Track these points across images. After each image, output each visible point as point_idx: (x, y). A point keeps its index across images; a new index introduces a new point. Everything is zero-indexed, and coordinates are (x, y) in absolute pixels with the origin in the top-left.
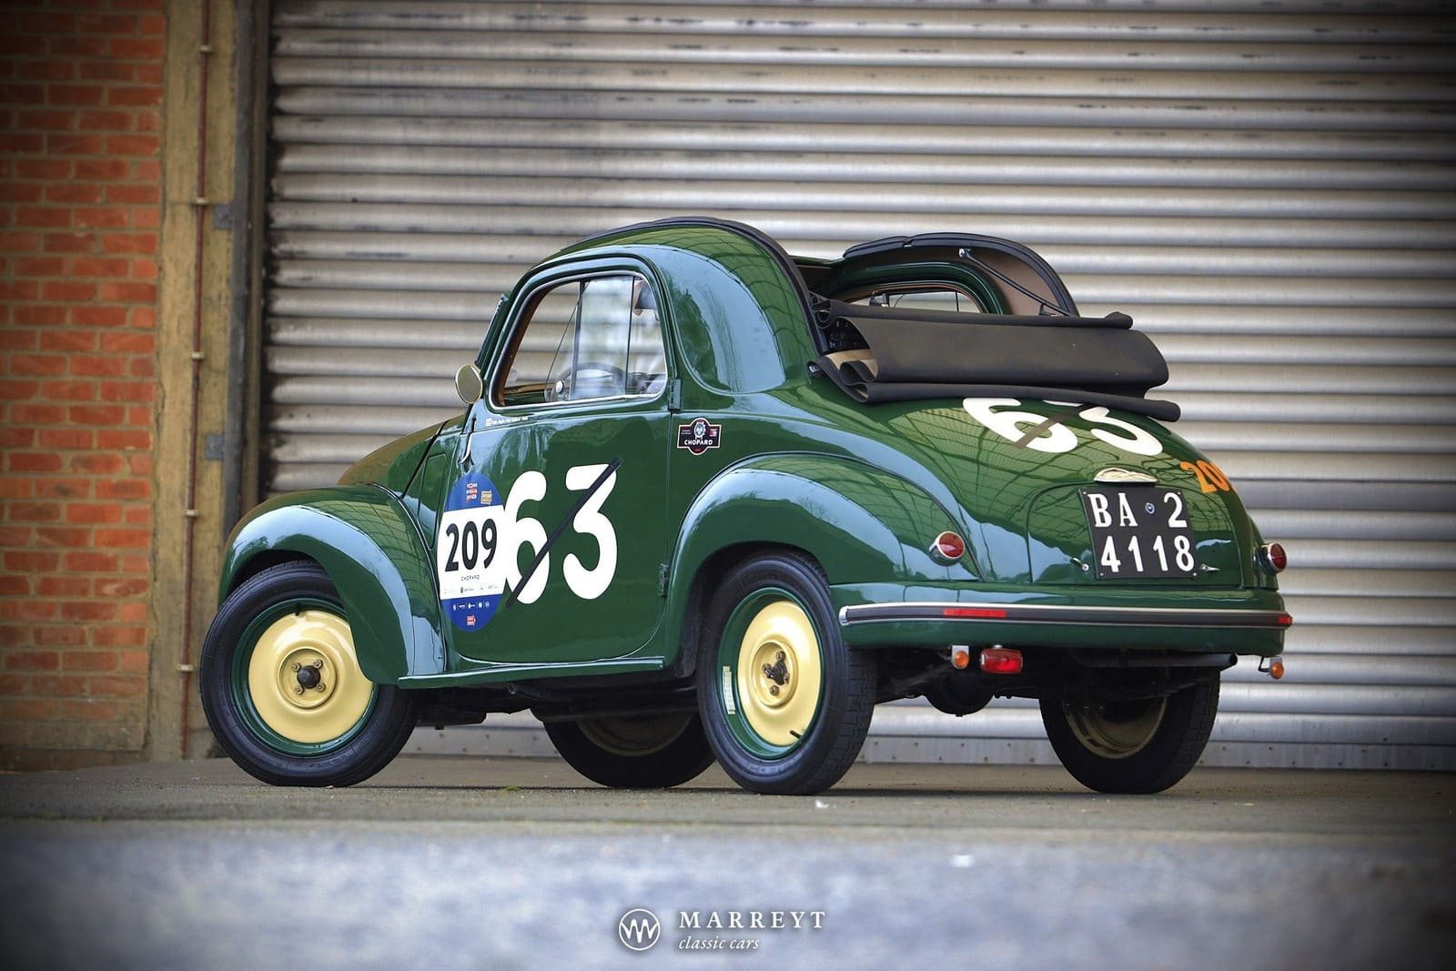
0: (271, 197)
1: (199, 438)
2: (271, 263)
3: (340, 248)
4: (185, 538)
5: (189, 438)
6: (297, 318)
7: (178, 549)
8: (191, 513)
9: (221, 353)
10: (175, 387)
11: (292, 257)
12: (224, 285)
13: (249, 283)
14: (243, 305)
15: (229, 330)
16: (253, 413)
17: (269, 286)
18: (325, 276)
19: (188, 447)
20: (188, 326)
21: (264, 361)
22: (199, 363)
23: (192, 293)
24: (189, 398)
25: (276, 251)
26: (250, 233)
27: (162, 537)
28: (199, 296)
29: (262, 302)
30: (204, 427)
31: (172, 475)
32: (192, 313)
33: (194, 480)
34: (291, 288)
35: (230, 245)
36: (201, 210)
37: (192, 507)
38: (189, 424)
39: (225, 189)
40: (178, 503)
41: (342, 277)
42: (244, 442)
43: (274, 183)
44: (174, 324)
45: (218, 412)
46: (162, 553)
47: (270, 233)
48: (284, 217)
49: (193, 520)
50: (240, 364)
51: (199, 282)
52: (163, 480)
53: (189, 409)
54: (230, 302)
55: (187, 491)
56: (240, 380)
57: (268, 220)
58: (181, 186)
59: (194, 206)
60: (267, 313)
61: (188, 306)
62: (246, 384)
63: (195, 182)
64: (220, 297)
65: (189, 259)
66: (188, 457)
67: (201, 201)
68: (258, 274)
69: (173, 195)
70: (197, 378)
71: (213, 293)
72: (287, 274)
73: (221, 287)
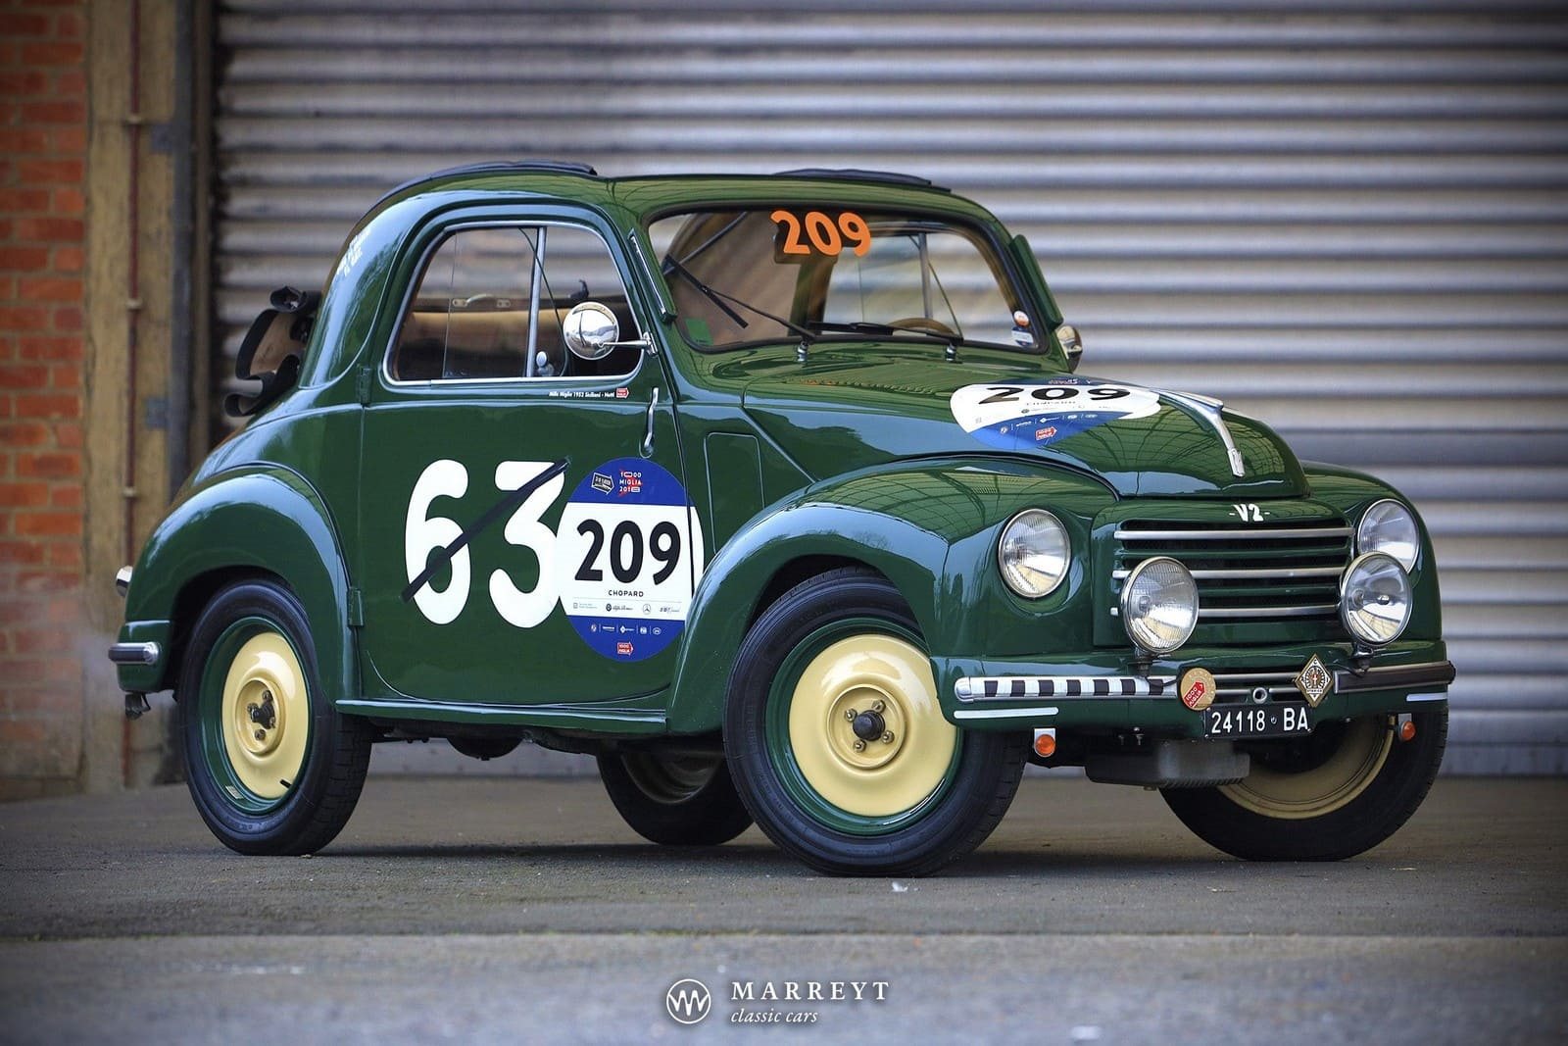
0: (217, 111)
1: (139, 404)
2: (219, 190)
3: (301, 170)
4: (123, 521)
5: (126, 402)
6: (251, 255)
7: (115, 536)
8: (130, 492)
9: (162, 299)
10: (108, 342)
11: (244, 183)
12: (163, 219)
13: (194, 217)
14: (187, 243)
15: (171, 273)
16: (202, 369)
17: (219, 217)
18: (285, 204)
19: (125, 412)
20: (122, 269)
21: (213, 308)
22: (136, 314)
23: (126, 228)
24: (125, 355)
25: (225, 175)
26: (194, 158)
27: (96, 521)
28: (135, 233)
29: (210, 238)
30: (143, 388)
31: (106, 446)
32: (126, 252)
33: (133, 453)
34: (245, 220)
35: (172, 172)
36: (135, 131)
37: (131, 484)
38: (125, 386)
39: (163, 105)
40: (113, 480)
41: (306, 205)
42: (191, 405)
43: (222, 95)
44: (104, 267)
45: (160, 372)
46: (97, 540)
47: (217, 155)
48: (234, 134)
49: (132, 501)
50: (184, 312)
51: (134, 215)
52: (96, 454)
53: (124, 368)
54: (173, 239)
55: (124, 467)
56: (185, 333)
57: (214, 139)
58: (111, 103)
59: (127, 126)
60: (216, 250)
61: (121, 245)
62: (192, 339)
63: (127, 95)
64: (159, 233)
65: (121, 188)
66: (125, 425)
67: (134, 119)
68: (204, 202)
69: (101, 111)
70: (133, 332)
71: (151, 228)
72: (240, 203)
73: (161, 222)
